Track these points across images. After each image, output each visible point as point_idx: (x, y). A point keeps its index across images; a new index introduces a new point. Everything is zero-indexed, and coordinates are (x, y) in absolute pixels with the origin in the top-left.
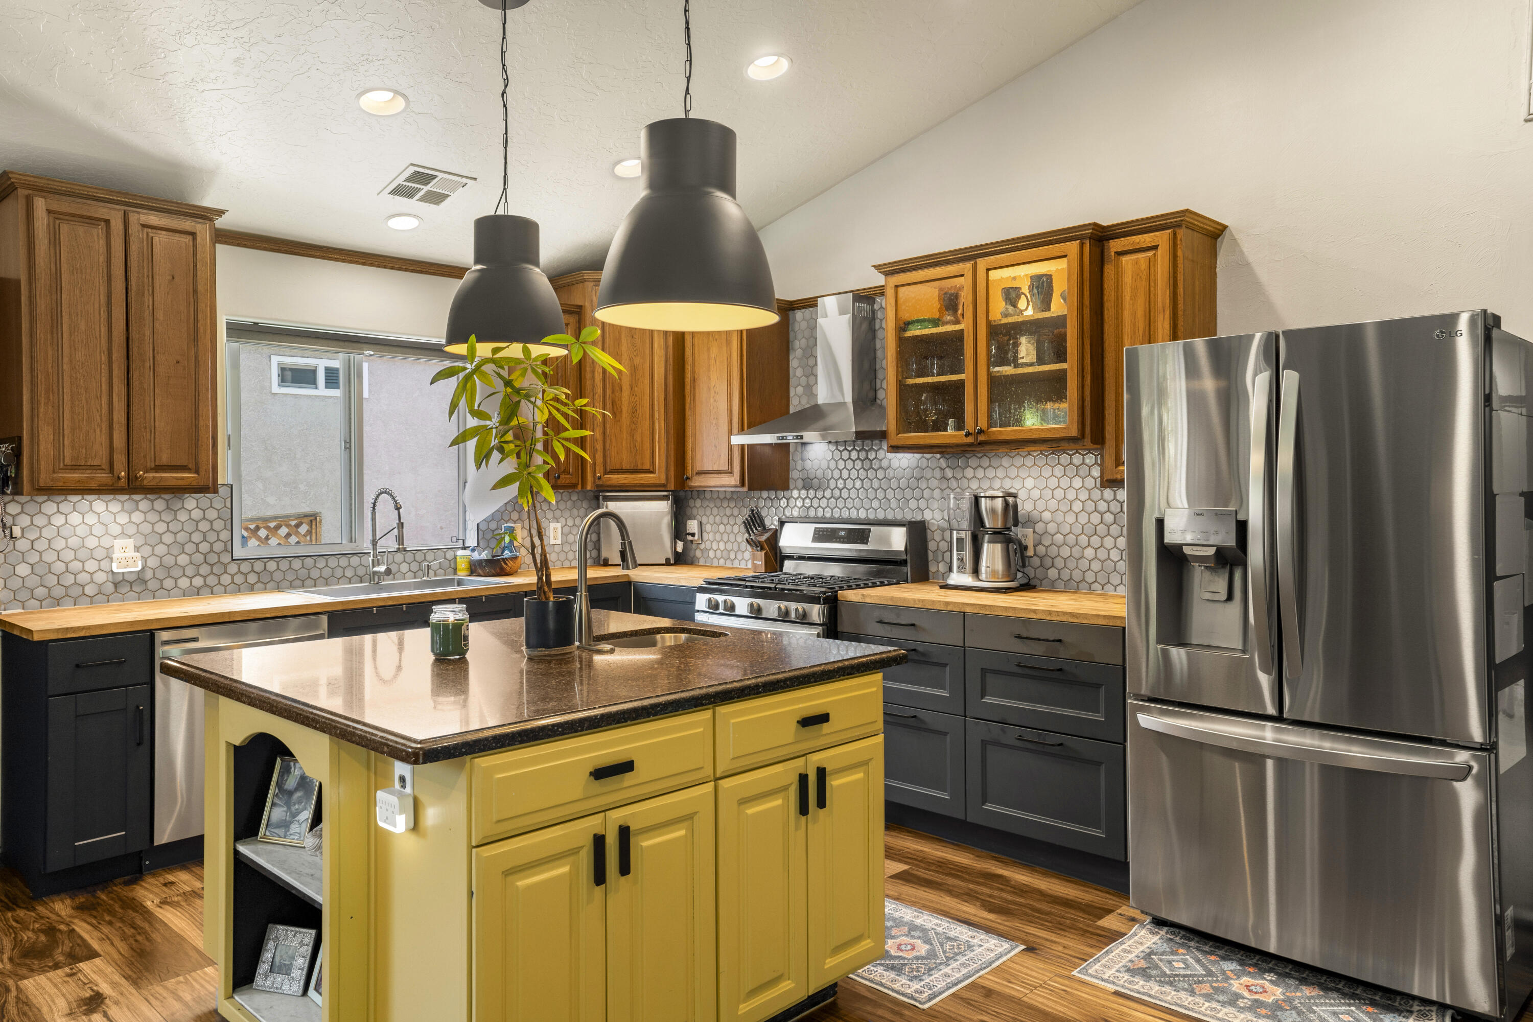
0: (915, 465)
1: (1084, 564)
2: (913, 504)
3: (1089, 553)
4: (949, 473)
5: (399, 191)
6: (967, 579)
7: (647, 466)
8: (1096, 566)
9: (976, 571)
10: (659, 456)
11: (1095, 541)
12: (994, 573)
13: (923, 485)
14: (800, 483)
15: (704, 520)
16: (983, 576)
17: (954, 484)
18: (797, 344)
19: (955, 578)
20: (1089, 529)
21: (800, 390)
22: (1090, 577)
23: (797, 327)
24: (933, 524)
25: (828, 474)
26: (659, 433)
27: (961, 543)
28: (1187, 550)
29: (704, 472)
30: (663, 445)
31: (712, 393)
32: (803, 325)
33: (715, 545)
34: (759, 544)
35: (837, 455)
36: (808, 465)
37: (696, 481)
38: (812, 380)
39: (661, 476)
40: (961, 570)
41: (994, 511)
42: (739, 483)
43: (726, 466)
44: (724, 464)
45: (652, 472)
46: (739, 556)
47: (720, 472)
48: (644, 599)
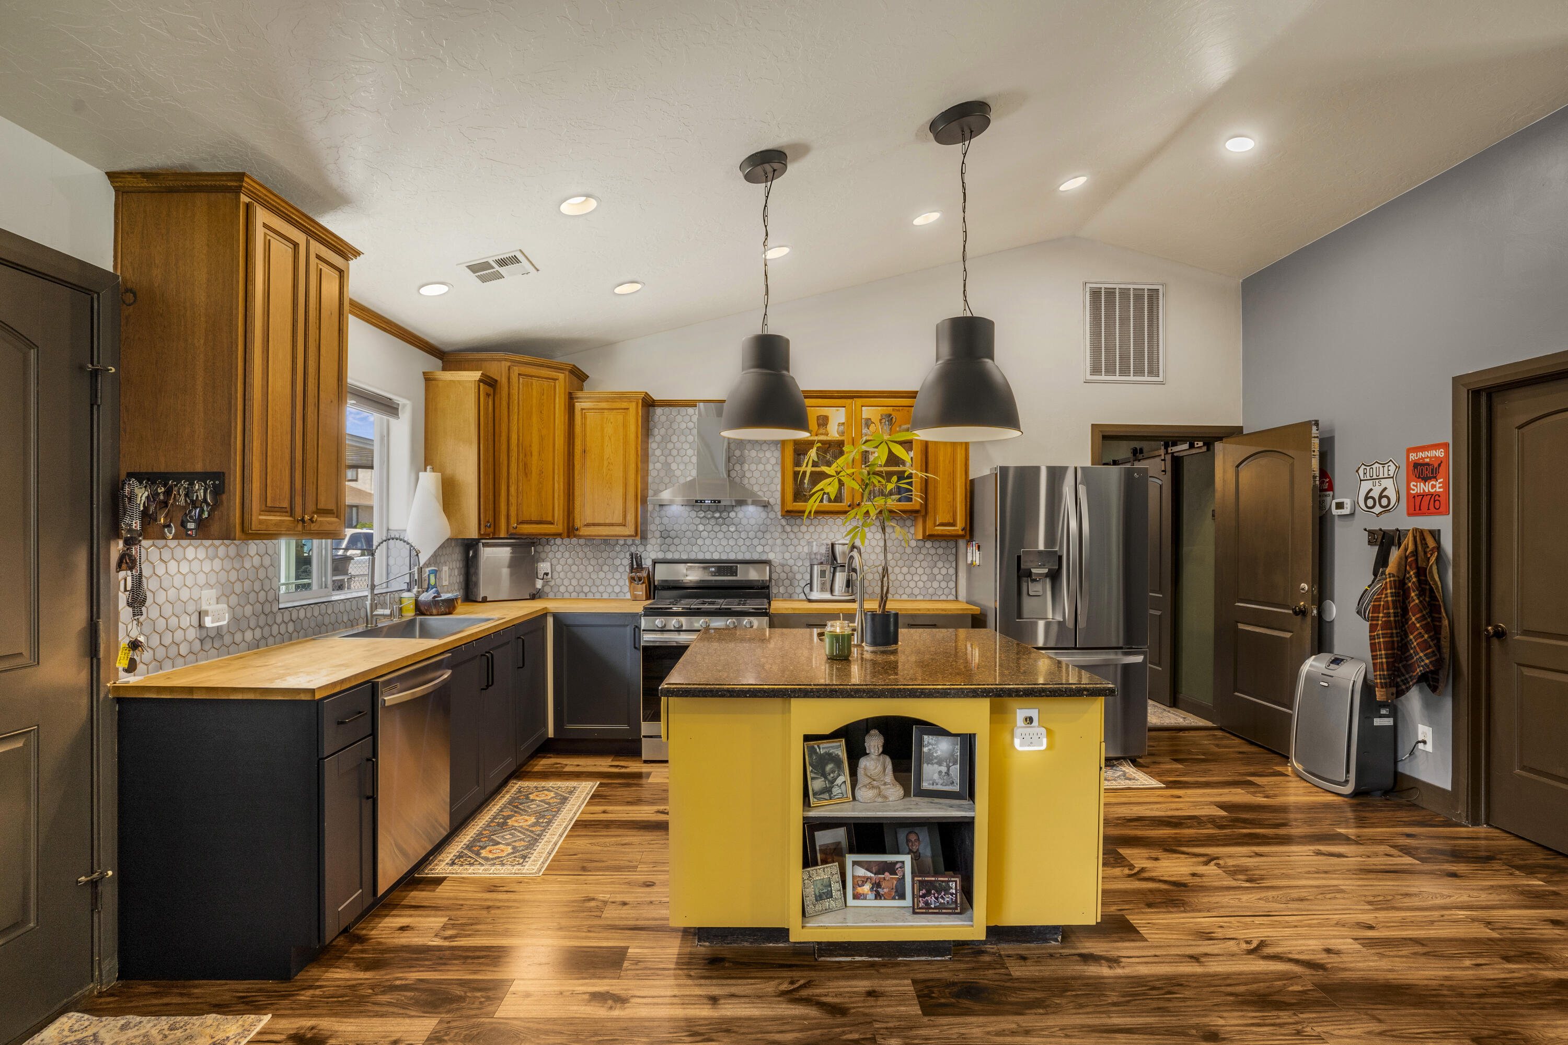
0: (761, 522)
2: (759, 549)
4: (788, 528)
5: (474, 268)
6: (827, 596)
7: (550, 519)
9: (832, 591)
10: (559, 510)
12: (842, 591)
13: (768, 536)
14: (658, 534)
15: (555, 561)
16: (836, 592)
17: (792, 535)
18: (656, 431)
19: (815, 595)
21: (658, 466)
23: (656, 419)
24: (776, 562)
25: (684, 528)
26: (559, 492)
27: (823, 573)
28: (1034, 571)
29: (594, 525)
30: (562, 502)
31: (606, 463)
32: (663, 418)
33: (566, 582)
34: (640, 579)
35: (693, 514)
36: (665, 520)
37: (585, 531)
38: (670, 459)
39: (559, 527)
40: (823, 590)
41: (844, 553)
42: (633, 533)
43: (620, 520)
44: (618, 518)
45: (552, 524)
46: (594, 589)
47: (612, 525)
48: (568, 626)
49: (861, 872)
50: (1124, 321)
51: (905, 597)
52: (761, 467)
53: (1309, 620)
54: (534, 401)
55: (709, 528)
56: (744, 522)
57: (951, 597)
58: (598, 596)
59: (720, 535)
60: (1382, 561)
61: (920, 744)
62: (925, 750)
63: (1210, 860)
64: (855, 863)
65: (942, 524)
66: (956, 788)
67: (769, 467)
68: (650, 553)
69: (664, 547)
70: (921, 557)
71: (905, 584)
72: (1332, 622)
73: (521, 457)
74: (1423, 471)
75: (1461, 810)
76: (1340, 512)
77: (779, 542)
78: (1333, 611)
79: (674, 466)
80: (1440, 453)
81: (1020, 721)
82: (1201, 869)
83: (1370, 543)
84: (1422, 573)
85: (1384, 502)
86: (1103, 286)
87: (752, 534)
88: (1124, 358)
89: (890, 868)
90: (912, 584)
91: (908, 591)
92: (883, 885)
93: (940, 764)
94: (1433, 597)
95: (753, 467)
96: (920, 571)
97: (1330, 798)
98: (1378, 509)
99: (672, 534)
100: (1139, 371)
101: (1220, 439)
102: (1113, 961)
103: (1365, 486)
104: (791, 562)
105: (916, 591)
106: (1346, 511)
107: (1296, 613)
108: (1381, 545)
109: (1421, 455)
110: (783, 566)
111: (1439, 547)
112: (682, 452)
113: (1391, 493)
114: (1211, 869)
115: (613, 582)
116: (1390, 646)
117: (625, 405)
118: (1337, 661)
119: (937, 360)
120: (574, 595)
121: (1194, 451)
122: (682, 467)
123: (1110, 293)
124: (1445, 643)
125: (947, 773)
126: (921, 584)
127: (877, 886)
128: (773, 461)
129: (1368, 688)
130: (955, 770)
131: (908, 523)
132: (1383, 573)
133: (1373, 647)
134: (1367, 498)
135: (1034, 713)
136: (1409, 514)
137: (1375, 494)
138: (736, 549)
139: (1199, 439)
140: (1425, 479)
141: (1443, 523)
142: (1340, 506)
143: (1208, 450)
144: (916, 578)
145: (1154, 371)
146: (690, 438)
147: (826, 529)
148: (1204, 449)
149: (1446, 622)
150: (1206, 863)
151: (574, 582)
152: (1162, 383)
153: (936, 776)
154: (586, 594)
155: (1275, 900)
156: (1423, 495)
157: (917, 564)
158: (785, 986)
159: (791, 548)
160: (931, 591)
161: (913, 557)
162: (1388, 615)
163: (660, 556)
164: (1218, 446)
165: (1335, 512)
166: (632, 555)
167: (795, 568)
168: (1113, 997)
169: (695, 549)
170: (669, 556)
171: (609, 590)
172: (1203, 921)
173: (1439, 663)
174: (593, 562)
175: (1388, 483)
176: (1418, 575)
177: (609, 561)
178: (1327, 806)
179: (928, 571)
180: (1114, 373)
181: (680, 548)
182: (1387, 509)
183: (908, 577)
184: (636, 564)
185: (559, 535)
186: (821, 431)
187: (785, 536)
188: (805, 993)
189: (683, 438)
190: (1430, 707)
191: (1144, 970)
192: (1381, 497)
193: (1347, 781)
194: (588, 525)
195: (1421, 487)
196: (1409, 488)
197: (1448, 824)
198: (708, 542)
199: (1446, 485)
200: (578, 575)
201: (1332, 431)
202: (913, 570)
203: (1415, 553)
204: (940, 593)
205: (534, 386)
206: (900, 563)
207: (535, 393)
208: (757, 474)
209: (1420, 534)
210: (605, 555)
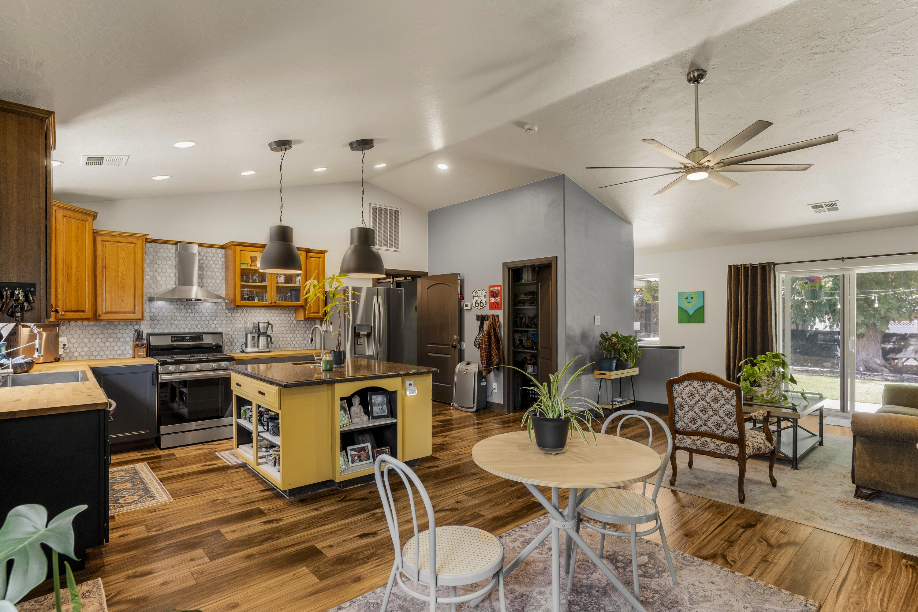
1: (279, 342)
3: (281, 339)
6: (256, 350)
7: (83, 309)
8: (283, 343)
9: (258, 347)
10: (88, 304)
11: (283, 335)
12: (264, 347)
13: (218, 319)
14: (148, 318)
15: (70, 336)
16: (260, 348)
17: (232, 318)
19: (249, 349)
20: (281, 332)
22: (281, 346)
23: (149, 250)
25: (166, 314)
26: (89, 292)
27: (254, 338)
28: (361, 333)
29: (112, 313)
30: (91, 298)
31: (120, 275)
32: (151, 250)
33: (79, 350)
34: (143, 345)
35: (172, 307)
36: (153, 310)
37: (104, 317)
38: (156, 274)
39: (89, 314)
40: (254, 346)
41: (264, 327)
42: (140, 318)
43: (132, 310)
44: (129, 308)
45: (84, 312)
46: (102, 353)
47: (125, 313)
48: (103, 375)
49: (353, 453)
50: (386, 223)
51: (291, 349)
52: (213, 281)
53: (457, 349)
54: (73, 234)
55: (182, 314)
56: (204, 311)
57: (313, 348)
58: (105, 357)
59: (190, 319)
60: (481, 326)
61: (371, 399)
62: (373, 401)
63: (446, 437)
64: (351, 450)
65: (313, 313)
66: (386, 414)
67: (218, 281)
68: (145, 329)
69: (153, 326)
70: (298, 329)
71: (291, 342)
72: (464, 350)
73: (65, 269)
74: (493, 294)
75: (506, 410)
76: (467, 308)
77: (224, 322)
78: (465, 345)
79: (159, 278)
80: (499, 288)
81: (408, 385)
82: (445, 439)
83: (477, 320)
84: (495, 330)
85: (482, 304)
86: (378, 206)
87: (208, 318)
88: (386, 239)
89: (363, 449)
90: (294, 342)
91: (293, 346)
92: (362, 456)
93: (379, 406)
94: (498, 338)
95: (209, 281)
96: (298, 335)
97: (469, 414)
98: (479, 307)
99: (158, 318)
100: (391, 246)
101: (420, 277)
102: (437, 466)
103: (475, 299)
104: (231, 333)
105: (297, 346)
106: (469, 308)
107: (453, 347)
108: (481, 320)
109: (493, 288)
110: (227, 335)
111: (499, 321)
112: (164, 270)
113: (484, 301)
114: (447, 439)
115: (116, 348)
116: (487, 356)
117: (134, 240)
118: (468, 364)
119: (352, 244)
120: (86, 357)
121: (406, 281)
122: (164, 279)
123: (380, 209)
124: (501, 354)
125: (382, 409)
126: (298, 342)
127: (359, 457)
128: (221, 278)
129: (480, 373)
130: (385, 407)
131: (292, 312)
132: (483, 330)
133: (481, 357)
134: (476, 303)
135: (412, 382)
136: (490, 309)
137: (479, 302)
138: (199, 326)
139: (409, 276)
140: (495, 297)
141: (500, 313)
142: (467, 306)
143: (413, 280)
144: (296, 339)
145: (397, 246)
146: (170, 263)
147: (251, 315)
148: (411, 280)
149: (501, 347)
150: (445, 437)
151: (86, 349)
152: (399, 252)
153: (378, 410)
154: (95, 357)
155: (470, 442)
156: (494, 303)
157: (296, 332)
158: (338, 499)
159: (231, 325)
160: (303, 345)
161: (294, 329)
162: (486, 345)
163: (150, 331)
164: (418, 279)
165: (465, 308)
166: (136, 331)
167: (234, 336)
168: (444, 474)
169: (173, 326)
170: (156, 331)
171: (114, 353)
172: (455, 451)
173: (500, 361)
174: (101, 336)
175: (483, 298)
176: (494, 331)
177: (114, 335)
178: (469, 416)
179: (302, 335)
180: (381, 245)
181: (163, 326)
182: (482, 307)
183: (293, 339)
184: (139, 336)
185: (88, 319)
186: (253, 264)
187: (227, 319)
188: (347, 498)
189: (165, 262)
190: (496, 376)
191: (447, 466)
192: (480, 303)
193: (474, 407)
194: (107, 313)
195: (493, 300)
196: (489, 300)
197: (502, 415)
198: (181, 322)
199: (501, 300)
200: (89, 345)
201: (463, 277)
202: (295, 335)
203: (493, 323)
204: (307, 346)
205: (73, 224)
206: (289, 332)
207: (73, 228)
208: (211, 285)
209: (494, 316)
210: (110, 331)
